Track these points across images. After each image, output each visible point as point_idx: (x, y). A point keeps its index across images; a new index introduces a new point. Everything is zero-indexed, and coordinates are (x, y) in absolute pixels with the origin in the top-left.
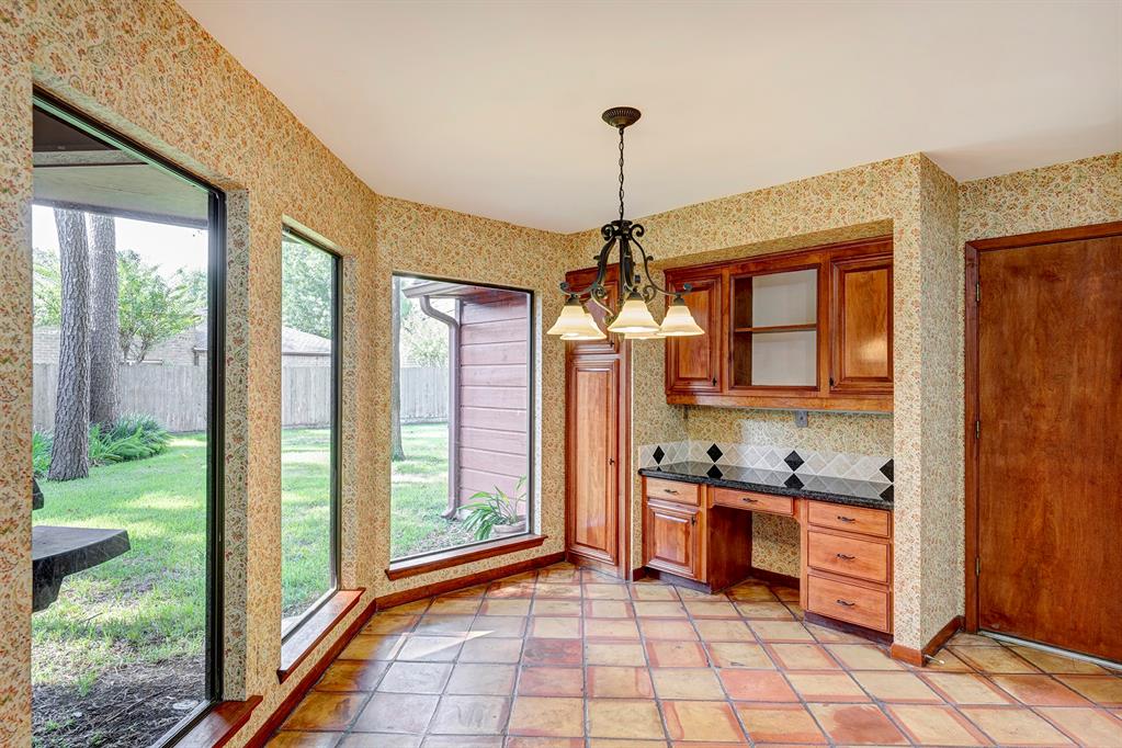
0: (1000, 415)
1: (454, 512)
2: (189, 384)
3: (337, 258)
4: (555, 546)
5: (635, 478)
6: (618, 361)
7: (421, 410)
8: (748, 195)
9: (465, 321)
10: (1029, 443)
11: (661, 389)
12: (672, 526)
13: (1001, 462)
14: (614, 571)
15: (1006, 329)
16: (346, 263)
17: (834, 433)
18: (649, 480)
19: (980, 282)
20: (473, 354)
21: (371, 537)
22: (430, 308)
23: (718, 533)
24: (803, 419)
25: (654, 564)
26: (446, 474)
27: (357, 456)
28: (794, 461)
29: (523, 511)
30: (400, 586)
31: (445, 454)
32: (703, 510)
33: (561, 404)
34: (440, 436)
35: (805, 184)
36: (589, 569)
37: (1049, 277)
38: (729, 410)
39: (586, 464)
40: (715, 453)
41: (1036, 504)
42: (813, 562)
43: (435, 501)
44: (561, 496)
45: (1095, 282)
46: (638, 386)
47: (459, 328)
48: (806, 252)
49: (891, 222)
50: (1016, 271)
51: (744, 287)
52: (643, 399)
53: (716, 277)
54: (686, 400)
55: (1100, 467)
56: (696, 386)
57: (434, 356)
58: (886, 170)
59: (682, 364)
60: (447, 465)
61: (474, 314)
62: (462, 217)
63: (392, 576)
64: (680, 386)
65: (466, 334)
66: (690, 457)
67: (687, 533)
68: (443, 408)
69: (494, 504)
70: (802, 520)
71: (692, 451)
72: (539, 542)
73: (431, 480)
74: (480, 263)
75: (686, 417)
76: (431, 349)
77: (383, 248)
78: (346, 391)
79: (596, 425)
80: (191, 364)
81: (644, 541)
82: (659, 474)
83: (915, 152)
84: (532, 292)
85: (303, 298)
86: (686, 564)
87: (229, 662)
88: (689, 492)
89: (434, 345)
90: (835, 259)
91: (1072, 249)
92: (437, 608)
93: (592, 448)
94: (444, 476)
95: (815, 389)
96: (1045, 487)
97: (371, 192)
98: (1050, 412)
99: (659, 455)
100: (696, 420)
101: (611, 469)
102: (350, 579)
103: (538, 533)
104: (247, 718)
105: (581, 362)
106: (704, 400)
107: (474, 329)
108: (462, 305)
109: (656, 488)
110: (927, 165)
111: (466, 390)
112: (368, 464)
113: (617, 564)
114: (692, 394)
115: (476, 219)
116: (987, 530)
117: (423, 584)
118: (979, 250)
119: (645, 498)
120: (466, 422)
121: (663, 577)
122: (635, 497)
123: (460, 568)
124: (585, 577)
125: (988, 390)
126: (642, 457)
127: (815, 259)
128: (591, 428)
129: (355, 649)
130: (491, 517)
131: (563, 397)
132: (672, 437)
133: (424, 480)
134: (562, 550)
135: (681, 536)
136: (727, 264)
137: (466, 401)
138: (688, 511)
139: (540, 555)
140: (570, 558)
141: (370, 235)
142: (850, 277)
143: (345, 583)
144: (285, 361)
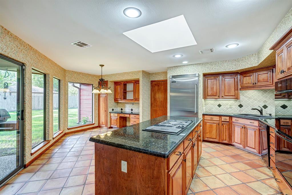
0: (154, 103)
1: (79, 123)
2: (9, 100)
3: (59, 80)
4: (96, 125)
5: (109, 113)
6: (106, 96)
7: (71, 105)
8: (123, 73)
9: (81, 88)
10: (157, 106)
11: (113, 100)
12: (114, 120)
13: (154, 109)
14: (106, 128)
15: (154, 92)
16: (61, 81)
17: (137, 106)
18: (111, 114)
19: (152, 86)
20: (83, 94)
21: (65, 123)
22: (74, 85)
23: (121, 121)
24: (133, 104)
25: (112, 126)
26: (78, 117)
27: (63, 110)
28: (132, 110)
29: (91, 120)
30: (70, 131)
31: (77, 114)
32: (118, 117)
33: (98, 102)
34: (76, 111)
35: (130, 72)
36: (102, 128)
37: (158, 86)
38: (124, 103)
39: (102, 111)
40: (122, 109)
41: (157, 114)
42: (131, 123)
43: (75, 121)
44: (98, 117)
45: (162, 87)
46: (109, 99)
47: (80, 89)
48: (132, 81)
49: (139, 78)
50: (155, 85)
51: (125, 85)
52: (110, 101)
53: (121, 83)
54: (117, 101)
55: (163, 109)
56: (118, 99)
57: (74, 93)
58: (139, 72)
59: (116, 96)
60: (78, 116)
61: (83, 87)
62: (80, 73)
63: (68, 129)
64: (116, 99)
65: (81, 91)
66: (118, 110)
67: (116, 121)
68: (77, 105)
69: (86, 119)
70: (130, 117)
71: (118, 109)
72: (94, 124)
73: (74, 118)
74: (83, 80)
75: (118, 104)
76: (74, 92)
77: (67, 78)
78: (61, 100)
79: (103, 105)
80: (9, 95)
81: (110, 123)
82: (113, 113)
83: (142, 70)
84: (92, 85)
85: (40, 79)
86: (116, 125)
87: (47, 135)
88: (116, 115)
89: (74, 91)
90: (135, 82)
91: (161, 82)
92: (76, 133)
93: (102, 109)
94: (77, 117)
95: (133, 100)
96: (158, 111)
97: (65, 70)
98: (158, 102)
99: (113, 110)
100: (119, 105)
101: (105, 112)
102: (62, 128)
103: (94, 123)
104: (49, 142)
105: (101, 96)
106: (120, 101)
107: (83, 90)
108: (81, 85)
109: (112, 114)
110: (143, 71)
111: (81, 101)
112: (64, 112)
113: (106, 127)
114: (118, 100)
115: (83, 73)
116: (153, 117)
117: (74, 130)
118: (152, 82)
119: (111, 116)
120: (81, 106)
121: (113, 128)
122: (109, 116)
123: (80, 128)
124: (101, 129)
125: (153, 99)
126: (110, 110)
127: (133, 82)
128: (102, 106)
129: (63, 138)
130: (85, 121)
131: (98, 101)
132: (115, 107)
133: (73, 118)
134: (98, 125)
135: (115, 121)
136: (122, 82)
137: (81, 102)
138: (117, 118)
139: (94, 126)
140: (99, 127)
141: (65, 76)
142: (137, 85)
143: (61, 129)
144: (33, 94)
